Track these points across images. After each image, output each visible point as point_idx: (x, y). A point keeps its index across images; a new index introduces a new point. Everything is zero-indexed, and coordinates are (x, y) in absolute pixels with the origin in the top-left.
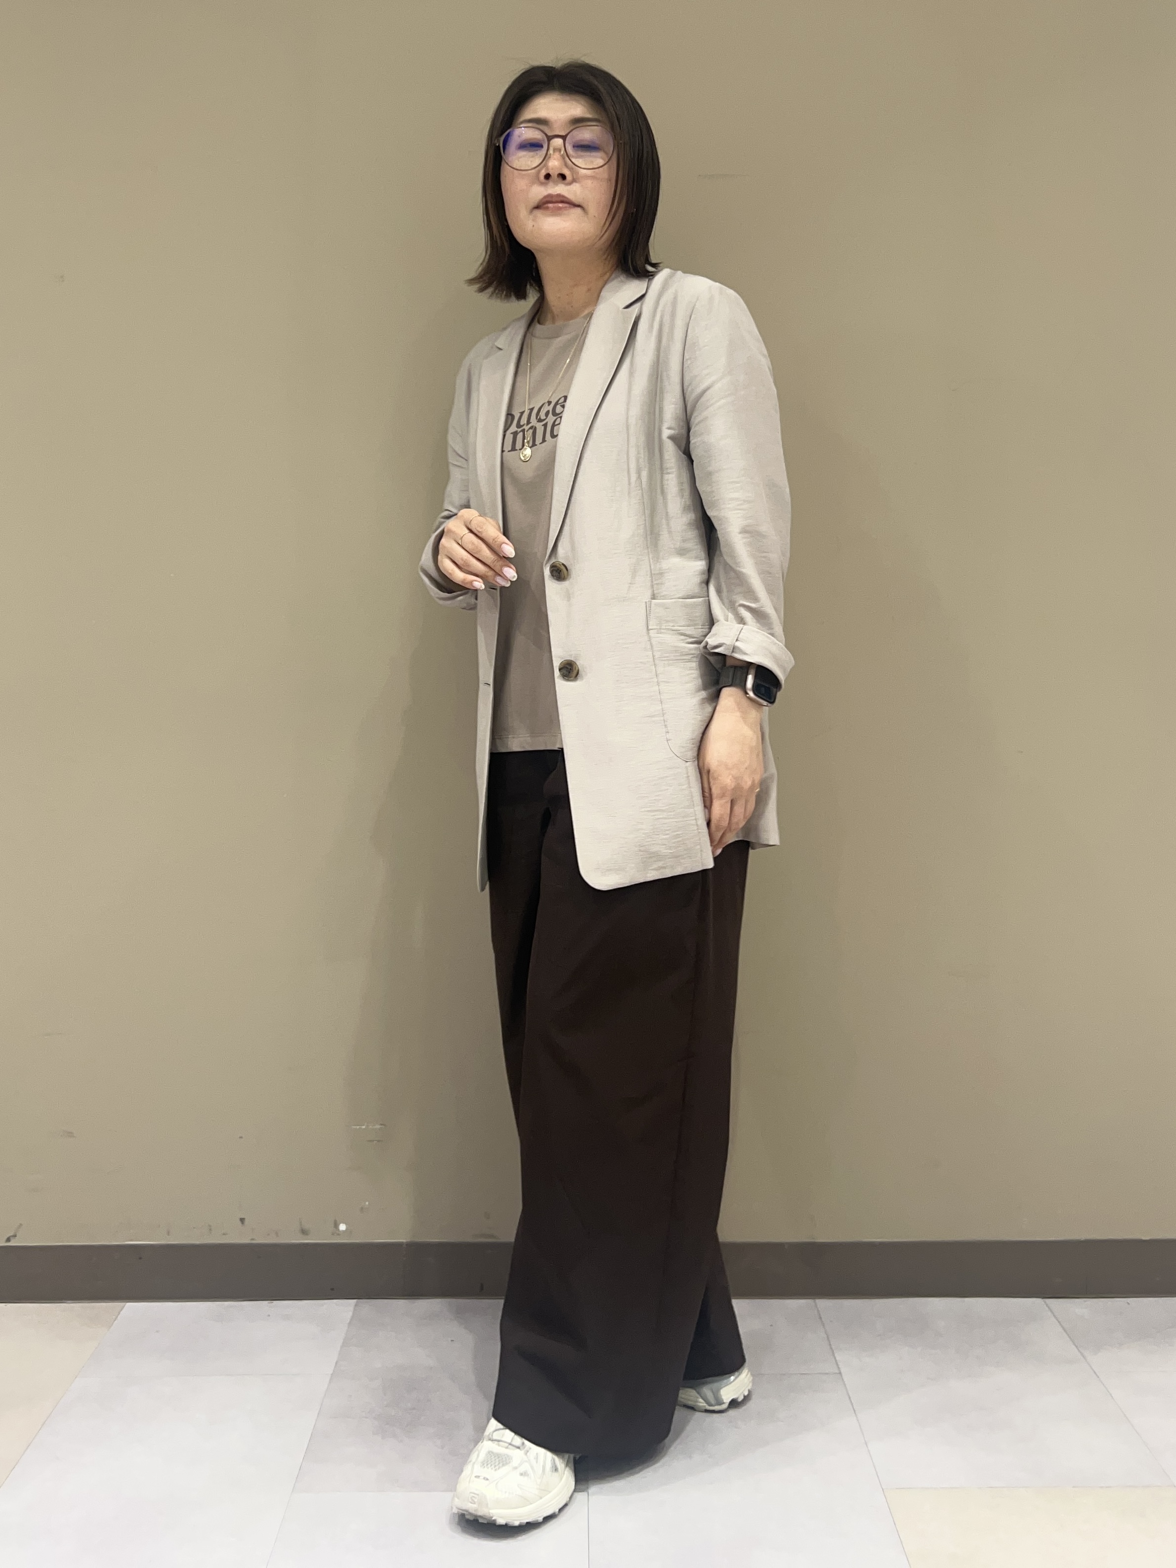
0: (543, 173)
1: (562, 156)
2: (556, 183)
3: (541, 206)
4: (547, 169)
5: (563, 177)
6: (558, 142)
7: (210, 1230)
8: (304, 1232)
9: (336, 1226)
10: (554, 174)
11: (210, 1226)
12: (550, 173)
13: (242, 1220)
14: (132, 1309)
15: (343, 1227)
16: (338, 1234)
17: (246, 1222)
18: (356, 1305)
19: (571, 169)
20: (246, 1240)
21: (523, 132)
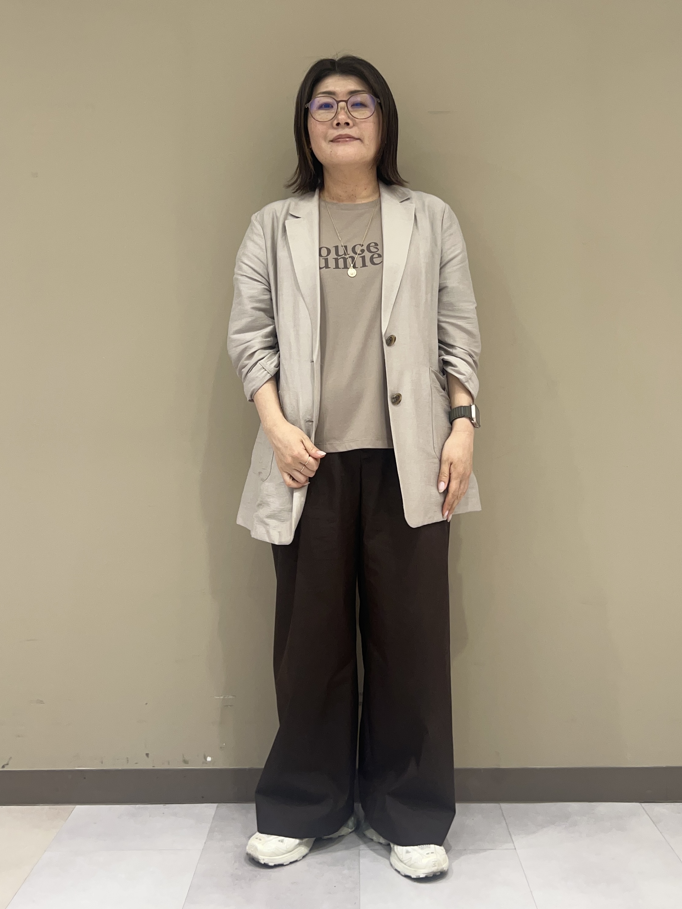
0: (335, 122)
1: (346, 113)
2: (343, 128)
3: (334, 140)
4: (338, 120)
5: (347, 124)
6: (342, 104)
7: (128, 760)
8: (186, 762)
9: (205, 758)
10: (342, 122)
11: (127, 758)
12: (340, 123)
13: (147, 755)
14: (79, 809)
15: (209, 759)
16: (206, 763)
17: (150, 755)
18: (217, 807)
19: (352, 120)
20: (150, 767)
21: (319, 100)
